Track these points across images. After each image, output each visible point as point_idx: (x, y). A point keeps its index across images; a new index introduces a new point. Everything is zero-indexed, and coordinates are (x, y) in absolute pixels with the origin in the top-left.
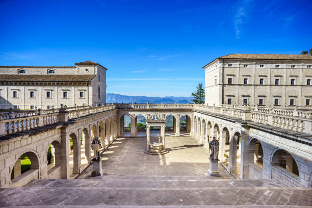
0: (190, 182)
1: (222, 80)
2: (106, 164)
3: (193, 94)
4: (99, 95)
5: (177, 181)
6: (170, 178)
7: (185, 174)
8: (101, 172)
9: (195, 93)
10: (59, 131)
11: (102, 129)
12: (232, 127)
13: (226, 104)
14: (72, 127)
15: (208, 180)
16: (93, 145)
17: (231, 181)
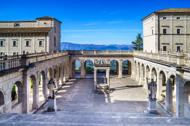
0: (132, 119)
1: (157, 31)
2: (60, 101)
3: (133, 43)
4: (55, 44)
5: (120, 117)
6: (114, 115)
7: (128, 111)
8: (55, 108)
9: (134, 42)
10: (22, 73)
11: (57, 71)
12: (168, 71)
13: (161, 50)
14: (32, 70)
15: (147, 117)
16: (49, 85)
17: (168, 119)
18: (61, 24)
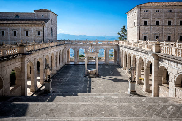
0: (113, 98)
1: (139, 23)
2: (56, 84)
4: (52, 34)
5: (103, 97)
6: (100, 95)
7: (112, 92)
8: (50, 90)
9: (120, 33)
11: (54, 58)
12: (146, 57)
13: (142, 40)
15: (127, 97)
17: (144, 99)
18: (57, 16)
